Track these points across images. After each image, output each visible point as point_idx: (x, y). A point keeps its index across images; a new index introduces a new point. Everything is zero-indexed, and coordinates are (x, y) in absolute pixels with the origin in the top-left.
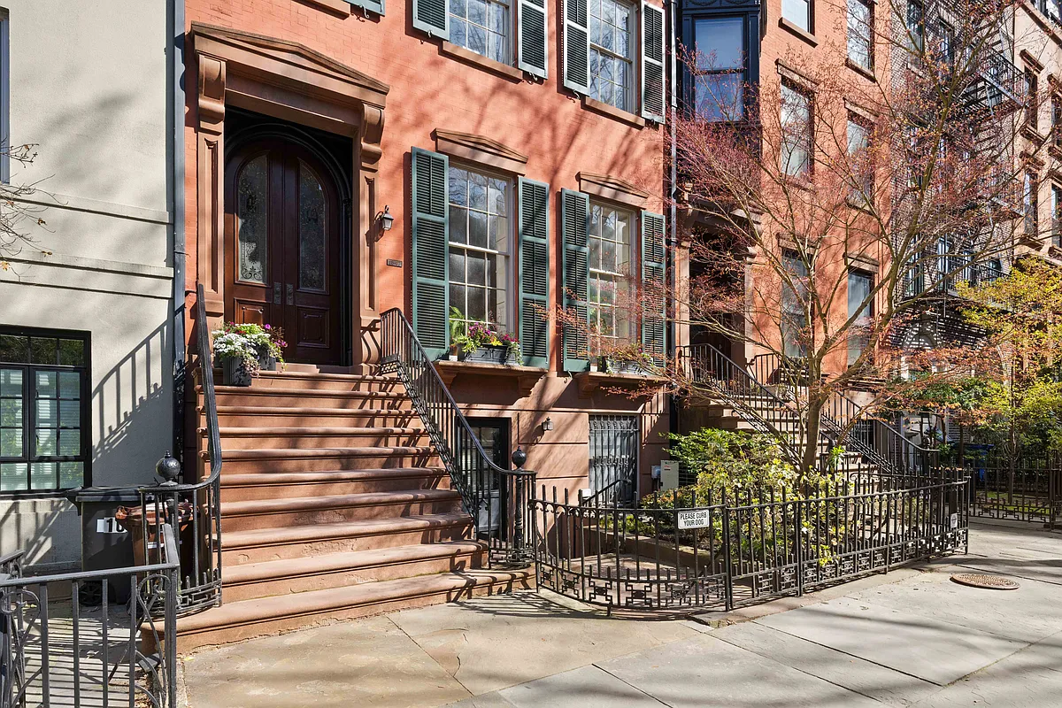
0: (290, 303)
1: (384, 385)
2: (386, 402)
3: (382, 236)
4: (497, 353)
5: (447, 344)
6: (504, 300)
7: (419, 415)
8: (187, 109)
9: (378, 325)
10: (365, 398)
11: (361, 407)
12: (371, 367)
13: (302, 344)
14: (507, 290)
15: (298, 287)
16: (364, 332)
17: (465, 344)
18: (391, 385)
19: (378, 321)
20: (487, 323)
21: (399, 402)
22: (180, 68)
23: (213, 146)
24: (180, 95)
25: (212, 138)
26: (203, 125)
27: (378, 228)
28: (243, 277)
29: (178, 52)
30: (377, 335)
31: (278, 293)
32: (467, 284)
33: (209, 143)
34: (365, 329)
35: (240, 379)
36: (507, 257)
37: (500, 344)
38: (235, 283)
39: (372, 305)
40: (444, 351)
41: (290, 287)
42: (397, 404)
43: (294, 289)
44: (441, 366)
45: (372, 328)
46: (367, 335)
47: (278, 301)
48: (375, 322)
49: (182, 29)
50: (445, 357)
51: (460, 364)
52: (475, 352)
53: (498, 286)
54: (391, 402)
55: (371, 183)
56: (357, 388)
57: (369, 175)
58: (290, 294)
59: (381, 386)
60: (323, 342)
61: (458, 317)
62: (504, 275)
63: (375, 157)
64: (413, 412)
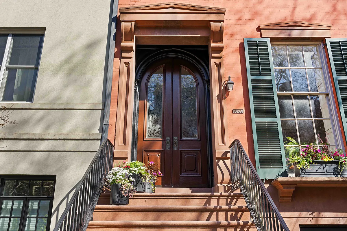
0: (176, 148)
1: (229, 200)
2: (229, 214)
3: (228, 95)
4: (331, 168)
5: (285, 165)
6: (331, 126)
7: (255, 225)
8: (116, 49)
9: (228, 155)
10: (212, 211)
11: (208, 219)
12: (225, 187)
13: (183, 174)
14: (331, 119)
15: (181, 138)
16: (219, 161)
17: (299, 162)
18: (235, 200)
19: (229, 152)
20: (318, 145)
21: (240, 214)
22: (114, 31)
23: (128, 65)
24: (113, 43)
25: (127, 61)
26: (123, 55)
27: (225, 91)
28: (149, 136)
29: (113, 24)
30: (228, 162)
31: (168, 143)
32: (296, 119)
33: (126, 64)
34: (219, 159)
35: (119, 200)
36: (327, 95)
37: (331, 160)
38: (144, 140)
39: (223, 142)
40: (283, 170)
41: (175, 138)
42: (239, 215)
43: (178, 139)
44: (280, 182)
45: (224, 158)
46: (221, 163)
47: (168, 147)
48: (226, 153)
49: (116, 13)
50: (285, 174)
51: (298, 179)
52: (308, 168)
53: (324, 116)
54: (234, 213)
55: (218, 65)
56: (208, 202)
57: (217, 61)
58: (175, 143)
59: (227, 201)
60: (197, 172)
61: (294, 144)
62: (327, 109)
63: (220, 50)
64: (250, 223)
